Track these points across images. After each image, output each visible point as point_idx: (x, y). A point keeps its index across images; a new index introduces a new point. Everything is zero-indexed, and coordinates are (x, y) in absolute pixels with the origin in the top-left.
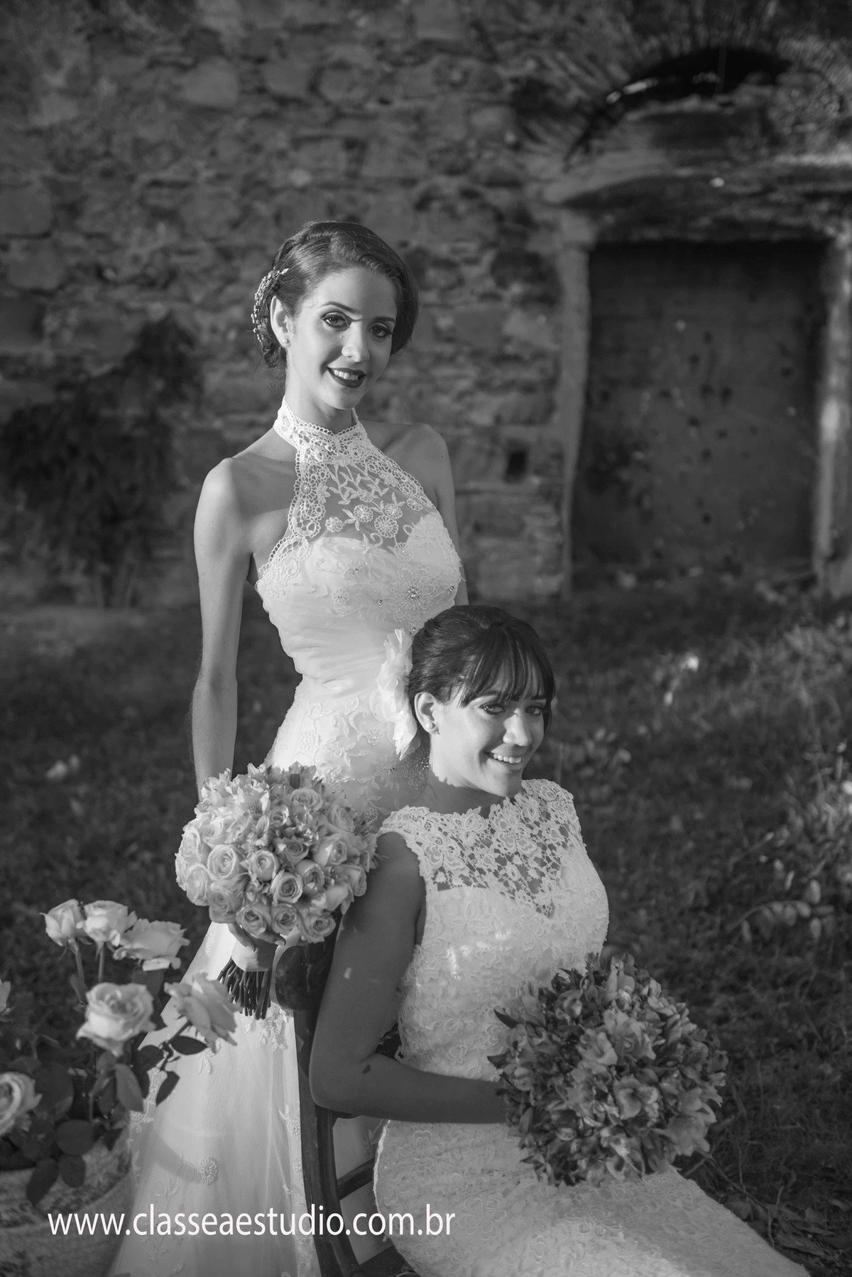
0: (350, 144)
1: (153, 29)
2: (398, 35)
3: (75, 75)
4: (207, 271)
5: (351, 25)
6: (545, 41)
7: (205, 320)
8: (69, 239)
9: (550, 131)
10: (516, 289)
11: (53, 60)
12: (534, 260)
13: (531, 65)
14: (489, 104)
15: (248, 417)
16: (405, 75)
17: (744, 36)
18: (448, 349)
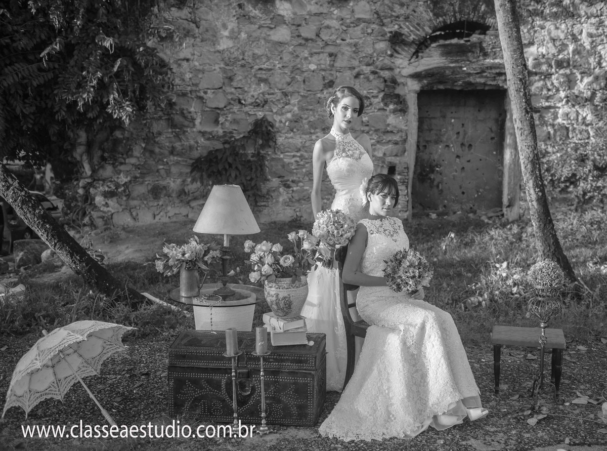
0: (331, 55)
1: (261, 15)
2: (349, 16)
3: (232, 31)
4: (279, 100)
5: (332, 13)
6: (401, 19)
7: (277, 118)
8: (229, 89)
9: (403, 50)
10: (391, 107)
11: (225, 26)
12: (398, 96)
13: (396, 27)
14: (381, 41)
15: (292, 154)
16: (351, 30)
17: (473, 17)
18: (367, 129)
